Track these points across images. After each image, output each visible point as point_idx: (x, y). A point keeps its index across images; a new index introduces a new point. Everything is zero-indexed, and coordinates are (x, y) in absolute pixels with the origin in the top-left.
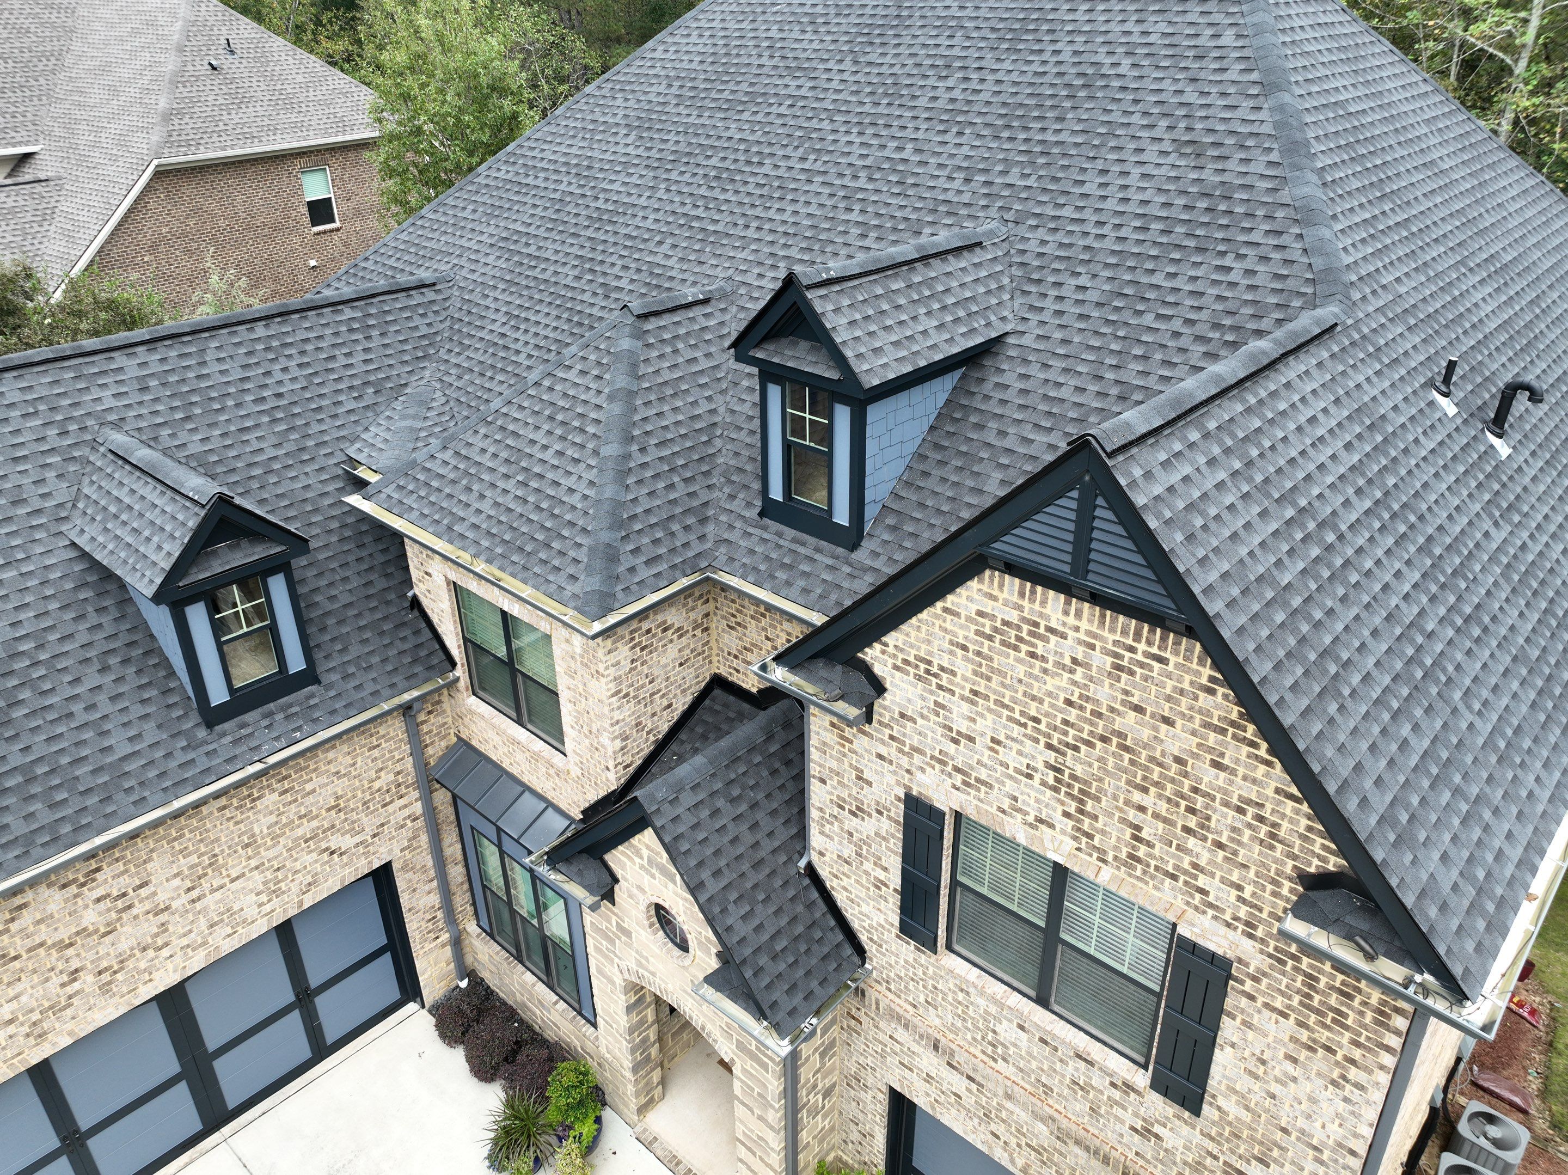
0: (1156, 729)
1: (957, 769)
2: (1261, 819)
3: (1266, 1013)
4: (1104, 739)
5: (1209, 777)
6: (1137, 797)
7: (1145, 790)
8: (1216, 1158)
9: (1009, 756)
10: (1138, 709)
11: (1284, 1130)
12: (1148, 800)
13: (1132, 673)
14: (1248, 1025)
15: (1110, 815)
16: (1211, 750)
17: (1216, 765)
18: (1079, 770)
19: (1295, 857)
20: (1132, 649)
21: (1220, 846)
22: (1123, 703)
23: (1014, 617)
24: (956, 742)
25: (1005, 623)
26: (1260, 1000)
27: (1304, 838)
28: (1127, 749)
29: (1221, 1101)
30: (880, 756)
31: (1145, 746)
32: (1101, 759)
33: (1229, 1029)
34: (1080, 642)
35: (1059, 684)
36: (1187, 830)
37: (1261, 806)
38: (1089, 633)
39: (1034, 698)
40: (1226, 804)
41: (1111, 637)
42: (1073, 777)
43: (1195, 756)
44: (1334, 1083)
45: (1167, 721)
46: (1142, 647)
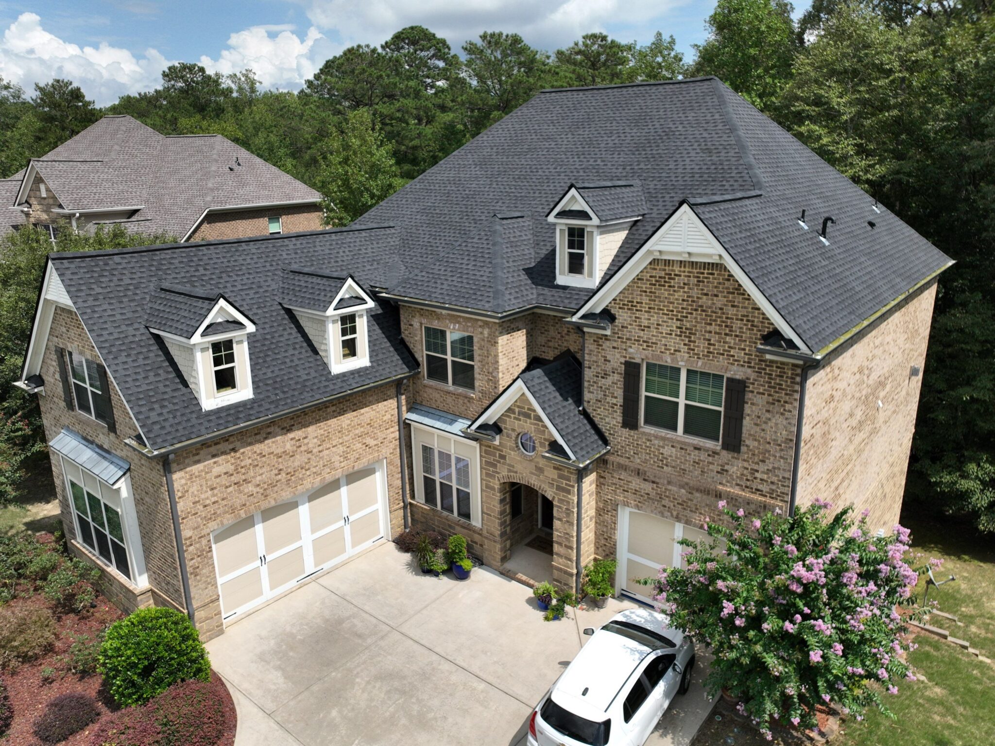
0: (712, 300)
1: (644, 342)
2: (748, 321)
3: (758, 396)
4: (696, 310)
5: (731, 311)
6: (708, 328)
7: (711, 324)
8: (747, 469)
9: (664, 330)
10: (706, 295)
11: (769, 443)
12: (712, 328)
13: (703, 282)
14: (752, 404)
15: (700, 339)
16: (730, 301)
17: (733, 306)
18: (688, 325)
19: (760, 331)
20: (703, 273)
21: (736, 336)
22: (702, 294)
23: (663, 274)
24: (643, 330)
25: (660, 277)
26: (756, 391)
27: (762, 322)
28: (703, 311)
29: (747, 442)
30: (614, 348)
31: (710, 307)
32: (696, 318)
33: (747, 409)
34: (686, 276)
35: (680, 295)
36: (726, 334)
37: (747, 316)
38: (689, 272)
39: (671, 303)
40: (737, 319)
41: (694, 270)
42: (686, 329)
43: (726, 305)
44: (782, 414)
45: (716, 296)
46: (706, 271)
